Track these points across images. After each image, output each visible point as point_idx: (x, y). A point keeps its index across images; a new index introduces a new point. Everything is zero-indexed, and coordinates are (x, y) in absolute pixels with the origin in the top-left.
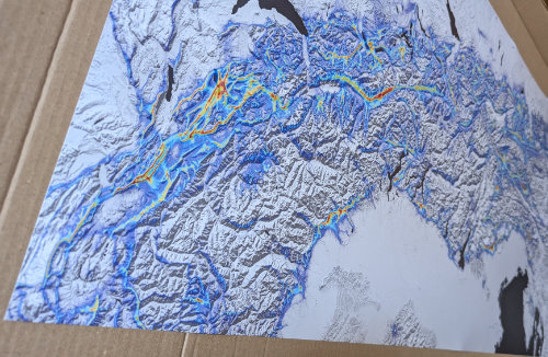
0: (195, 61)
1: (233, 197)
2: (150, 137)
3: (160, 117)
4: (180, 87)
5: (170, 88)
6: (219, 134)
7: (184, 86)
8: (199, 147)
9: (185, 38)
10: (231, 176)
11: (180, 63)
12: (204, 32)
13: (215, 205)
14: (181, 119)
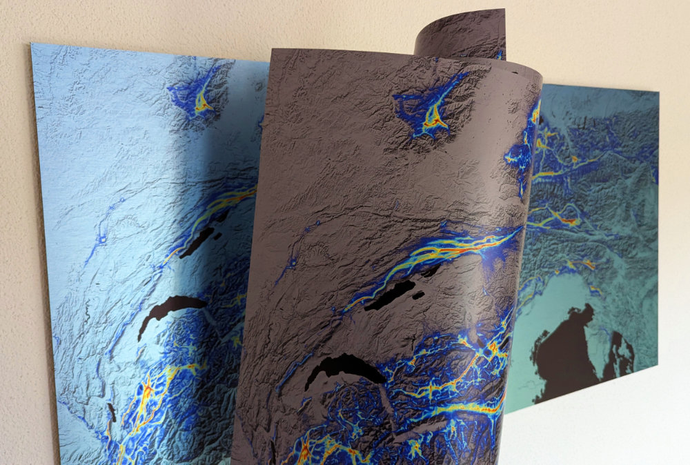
0: (124, 388)
1: (180, 444)
2: (112, 447)
3: (113, 434)
4: (119, 410)
5: (114, 414)
6: (156, 417)
7: (122, 407)
8: (145, 433)
9: (112, 380)
10: (175, 434)
11: (114, 397)
12: (122, 368)
13: (169, 455)
14: (127, 426)
